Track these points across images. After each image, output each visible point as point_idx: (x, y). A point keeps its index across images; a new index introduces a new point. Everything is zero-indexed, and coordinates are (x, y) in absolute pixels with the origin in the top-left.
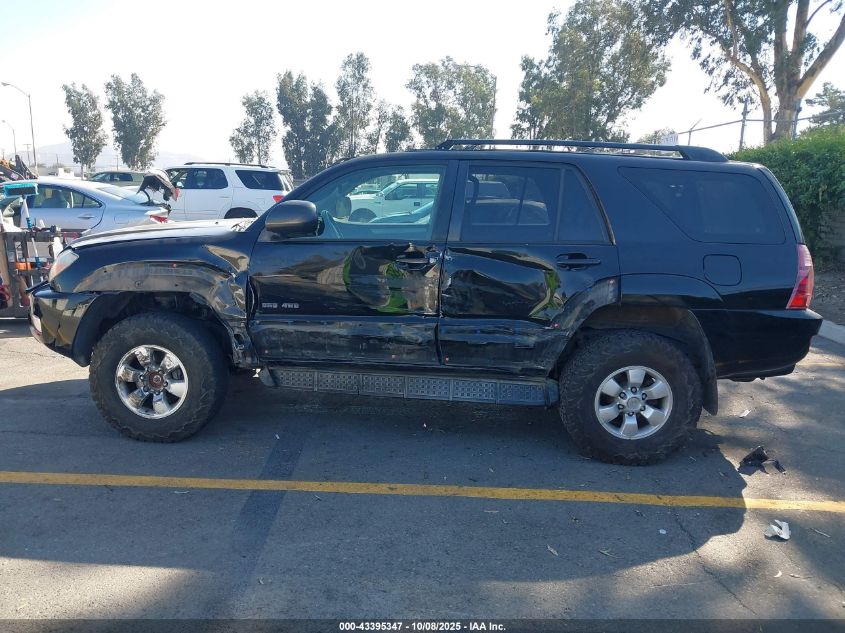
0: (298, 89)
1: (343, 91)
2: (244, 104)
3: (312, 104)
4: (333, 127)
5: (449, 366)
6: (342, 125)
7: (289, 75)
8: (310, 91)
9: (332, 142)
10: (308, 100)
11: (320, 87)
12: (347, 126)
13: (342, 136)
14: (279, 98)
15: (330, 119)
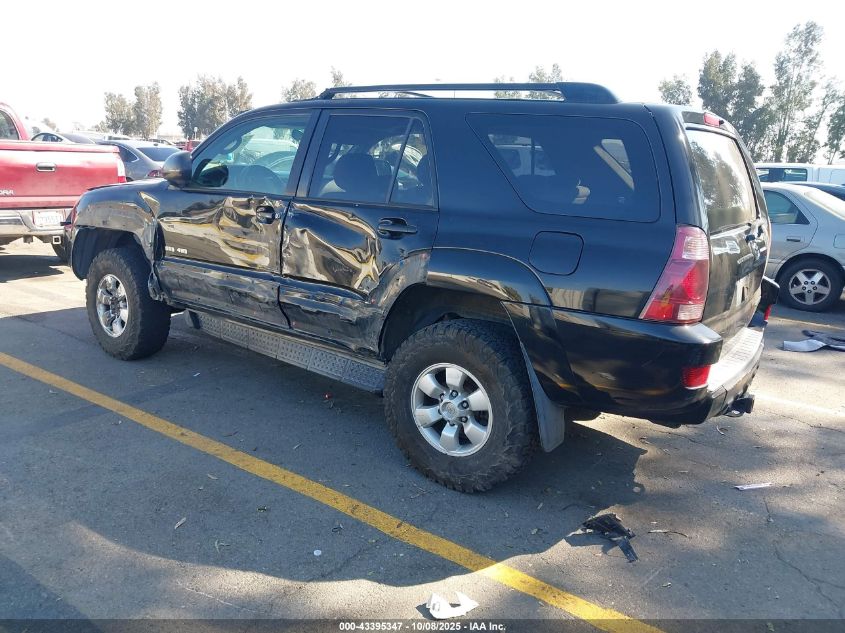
0: (726, 69)
1: (781, 69)
2: (660, 89)
3: (740, 85)
4: (763, 110)
5: (296, 330)
6: (773, 108)
7: (717, 55)
8: (739, 71)
9: (759, 127)
10: (736, 81)
11: (752, 66)
12: (781, 107)
13: (772, 119)
14: (702, 81)
15: (759, 101)
